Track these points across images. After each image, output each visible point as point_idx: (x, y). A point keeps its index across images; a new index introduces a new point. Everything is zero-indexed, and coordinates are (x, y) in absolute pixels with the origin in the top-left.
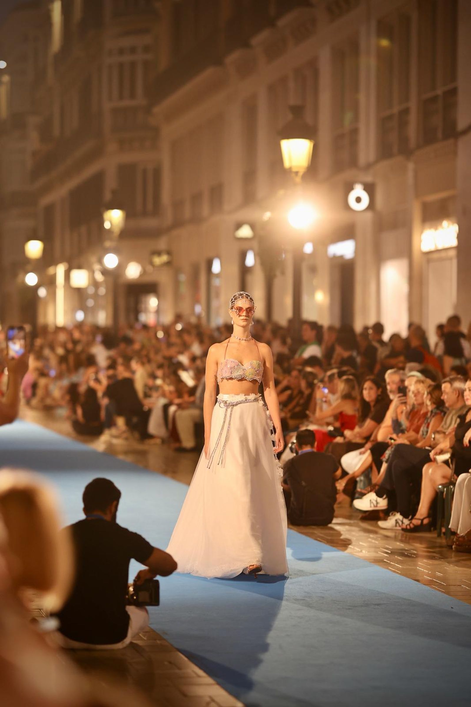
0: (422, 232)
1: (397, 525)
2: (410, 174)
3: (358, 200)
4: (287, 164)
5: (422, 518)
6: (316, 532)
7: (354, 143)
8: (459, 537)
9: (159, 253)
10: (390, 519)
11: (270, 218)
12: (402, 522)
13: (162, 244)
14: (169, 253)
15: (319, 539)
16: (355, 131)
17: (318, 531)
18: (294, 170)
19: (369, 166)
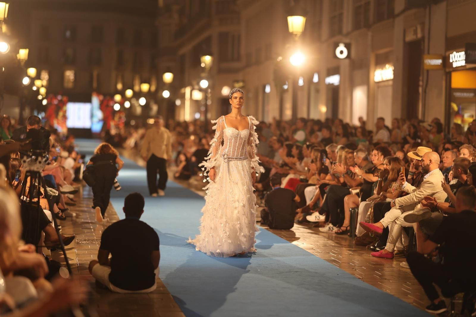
0: (375, 71)
1: (330, 230)
2: (369, 38)
3: (342, 52)
4: (291, 30)
5: (346, 226)
6: (282, 233)
7: (341, 21)
8: (358, 237)
9: (237, 81)
10: (326, 227)
11: (280, 60)
12: (333, 228)
13: (240, 76)
14: (243, 81)
15: (282, 237)
16: (341, 15)
17: (284, 233)
18: (295, 33)
19: (348, 34)
